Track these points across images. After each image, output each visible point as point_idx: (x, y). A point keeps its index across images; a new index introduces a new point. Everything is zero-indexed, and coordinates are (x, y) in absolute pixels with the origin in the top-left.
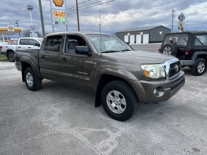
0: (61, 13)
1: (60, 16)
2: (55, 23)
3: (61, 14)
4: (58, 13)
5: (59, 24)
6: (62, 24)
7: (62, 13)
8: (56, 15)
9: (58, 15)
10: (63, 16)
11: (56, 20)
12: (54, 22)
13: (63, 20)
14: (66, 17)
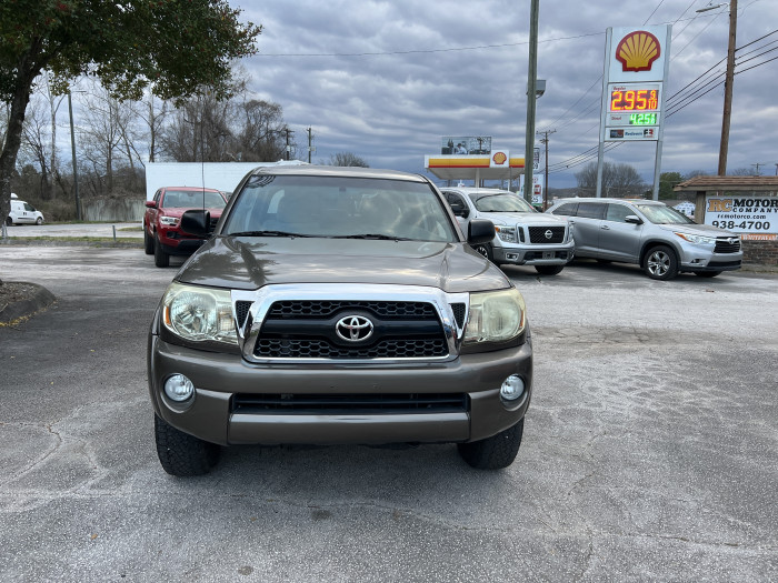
0: (642, 96)
1: (635, 108)
2: (611, 137)
3: (639, 100)
4: (630, 96)
5: (625, 137)
6: (641, 137)
7: (647, 96)
8: (617, 105)
9: (629, 104)
10: (647, 108)
11: (616, 123)
12: (608, 131)
13: (647, 123)
14: (659, 109)
